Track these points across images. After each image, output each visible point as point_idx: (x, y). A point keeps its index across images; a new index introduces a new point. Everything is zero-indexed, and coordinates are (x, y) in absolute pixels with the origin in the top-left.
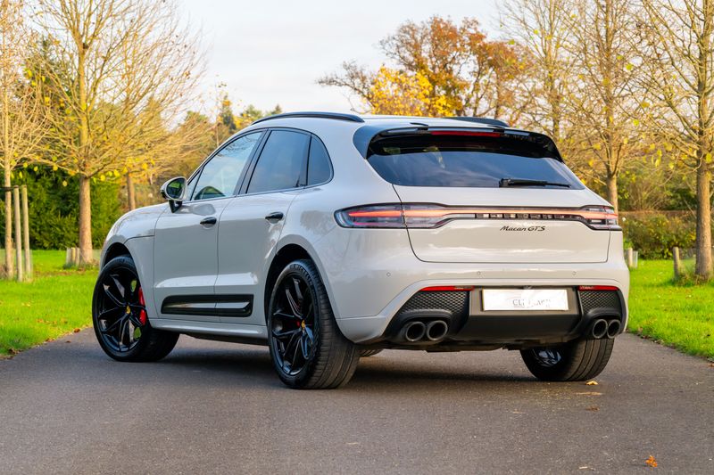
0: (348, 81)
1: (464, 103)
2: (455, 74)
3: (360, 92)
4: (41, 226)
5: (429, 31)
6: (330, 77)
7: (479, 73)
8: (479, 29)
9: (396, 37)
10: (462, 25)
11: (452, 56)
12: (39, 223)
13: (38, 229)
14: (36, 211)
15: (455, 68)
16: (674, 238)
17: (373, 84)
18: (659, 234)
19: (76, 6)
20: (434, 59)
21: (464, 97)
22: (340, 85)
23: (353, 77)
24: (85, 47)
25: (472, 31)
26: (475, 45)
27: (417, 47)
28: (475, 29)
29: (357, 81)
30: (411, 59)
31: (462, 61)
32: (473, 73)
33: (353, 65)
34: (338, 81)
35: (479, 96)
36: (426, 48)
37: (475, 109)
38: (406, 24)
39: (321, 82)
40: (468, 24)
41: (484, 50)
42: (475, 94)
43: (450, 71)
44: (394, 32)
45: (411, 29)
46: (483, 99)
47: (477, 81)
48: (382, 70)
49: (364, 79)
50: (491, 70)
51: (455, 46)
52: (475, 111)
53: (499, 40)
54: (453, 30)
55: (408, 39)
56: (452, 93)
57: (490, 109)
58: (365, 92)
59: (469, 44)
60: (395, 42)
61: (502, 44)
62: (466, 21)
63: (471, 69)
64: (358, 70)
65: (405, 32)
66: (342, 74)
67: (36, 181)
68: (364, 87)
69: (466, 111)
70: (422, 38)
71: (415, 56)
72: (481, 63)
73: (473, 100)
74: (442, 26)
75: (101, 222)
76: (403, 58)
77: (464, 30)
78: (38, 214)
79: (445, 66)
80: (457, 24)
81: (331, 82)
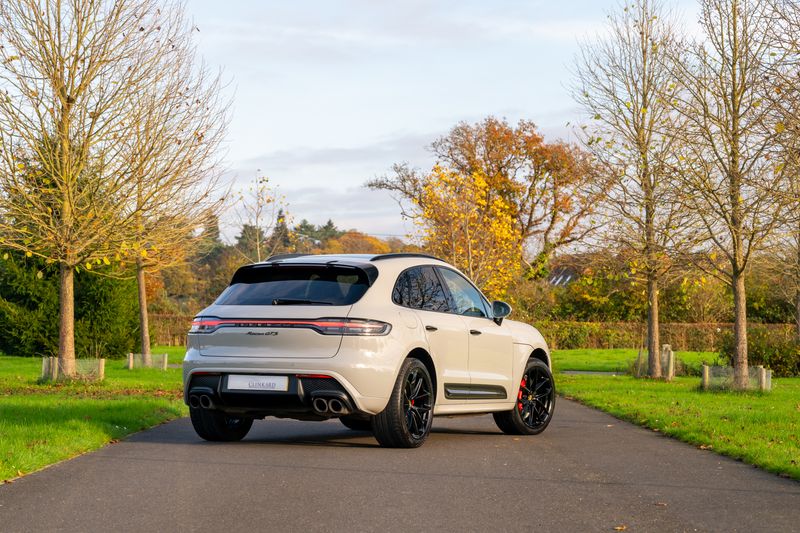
0: (399, 184)
1: (519, 209)
2: (510, 177)
3: (412, 196)
4: (50, 332)
5: (483, 133)
6: (379, 179)
7: (535, 178)
8: (535, 132)
9: (450, 139)
10: (518, 127)
11: (506, 160)
12: (48, 326)
13: (47, 334)
14: (44, 313)
15: (510, 172)
16: (777, 352)
17: (425, 186)
18: (760, 348)
19: (59, 48)
20: (488, 162)
21: (518, 202)
22: (391, 189)
23: (404, 180)
24: (70, 100)
25: (529, 134)
26: (531, 148)
27: (472, 149)
28: (532, 132)
29: (408, 184)
30: (465, 162)
31: (517, 166)
32: (530, 178)
33: (404, 167)
34: (389, 183)
35: (535, 201)
36: (481, 150)
37: (531, 214)
38: (459, 125)
39: (370, 186)
40: (524, 127)
41: (541, 154)
42: (530, 200)
43: (506, 175)
44: (447, 135)
45: (465, 131)
46: (539, 205)
47: (533, 185)
48: (435, 169)
49: (415, 181)
50: (548, 174)
51: (510, 149)
52: (531, 217)
53: (556, 144)
54: (508, 133)
55: (461, 141)
56: (507, 198)
57: (545, 215)
58: (417, 194)
59: (525, 148)
60: (448, 144)
61: (559, 147)
62: (522, 123)
63: (527, 174)
64: (410, 173)
65: (459, 134)
66: (393, 177)
67: (47, 280)
68: (415, 190)
69: (522, 217)
70: (477, 140)
71: (469, 159)
72: (537, 167)
73: (528, 205)
74: (497, 128)
75: (120, 327)
76: (456, 161)
77: (520, 133)
78: (48, 316)
79: (500, 169)
80: (514, 126)
81: (380, 185)
